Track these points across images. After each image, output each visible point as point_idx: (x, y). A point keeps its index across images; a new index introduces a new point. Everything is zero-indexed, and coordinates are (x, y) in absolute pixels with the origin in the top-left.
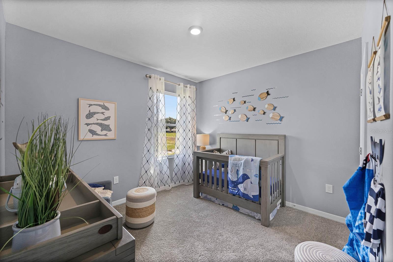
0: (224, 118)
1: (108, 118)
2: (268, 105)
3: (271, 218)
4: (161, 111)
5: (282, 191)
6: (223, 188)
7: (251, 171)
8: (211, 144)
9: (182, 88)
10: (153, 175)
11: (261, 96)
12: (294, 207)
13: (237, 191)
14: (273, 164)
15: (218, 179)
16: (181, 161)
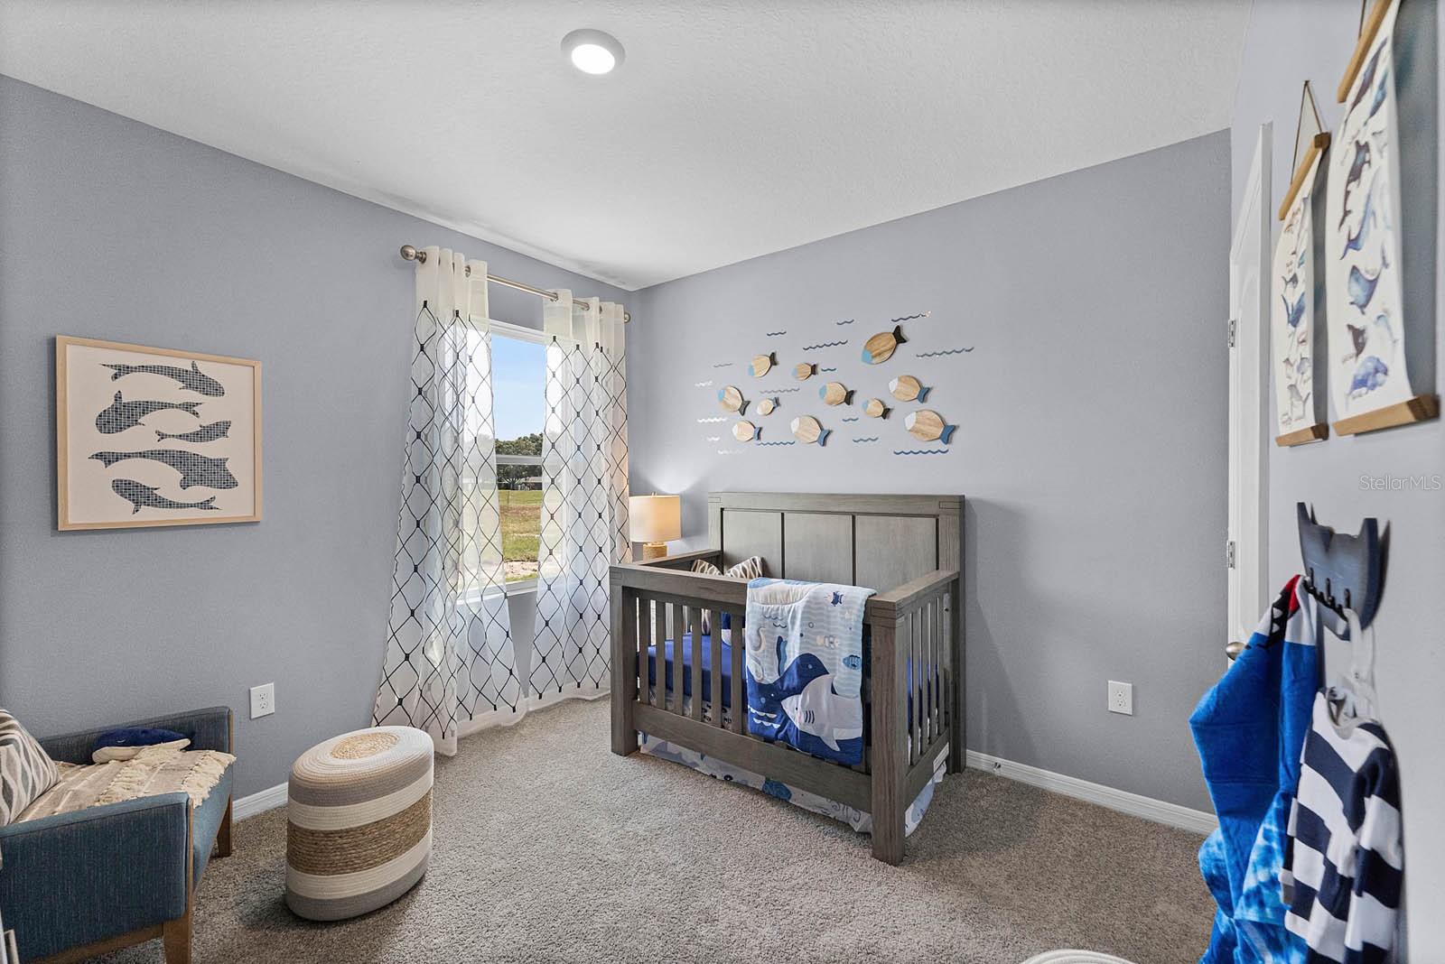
0: (735, 430)
1: (217, 430)
2: (900, 380)
3: (911, 825)
4: (473, 402)
5: (951, 713)
6: (726, 711)
7: (832, 643)
8: (685, 534)
9: (568, 309)
10: (438, 669)
11: (875, 348)
12: (997, 772)
13: (779, 726)
14: (916, 612)
15: (705, 676)
16: (565, 605)
